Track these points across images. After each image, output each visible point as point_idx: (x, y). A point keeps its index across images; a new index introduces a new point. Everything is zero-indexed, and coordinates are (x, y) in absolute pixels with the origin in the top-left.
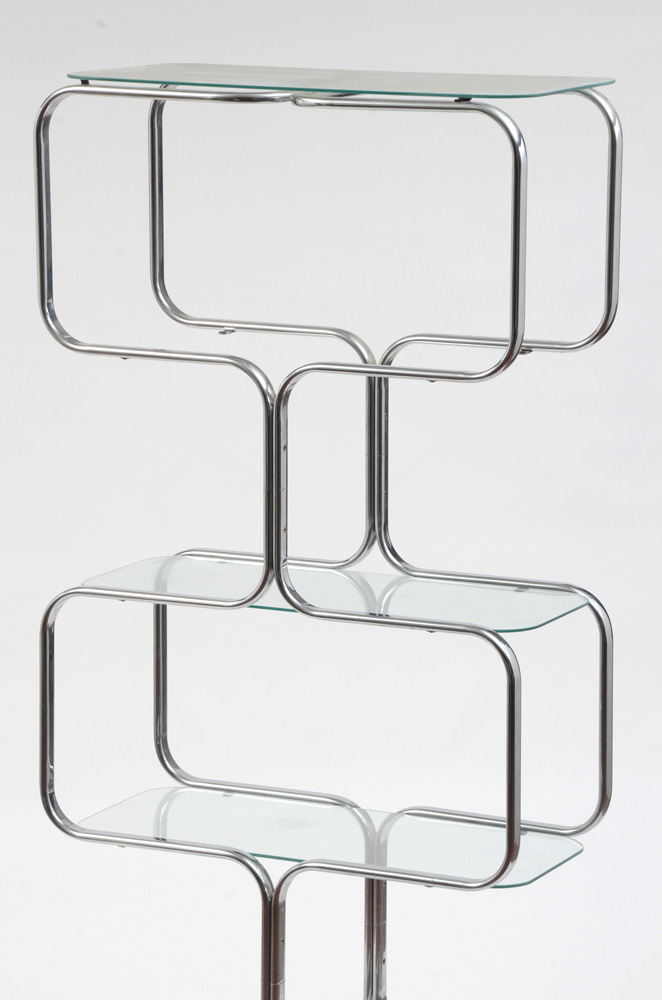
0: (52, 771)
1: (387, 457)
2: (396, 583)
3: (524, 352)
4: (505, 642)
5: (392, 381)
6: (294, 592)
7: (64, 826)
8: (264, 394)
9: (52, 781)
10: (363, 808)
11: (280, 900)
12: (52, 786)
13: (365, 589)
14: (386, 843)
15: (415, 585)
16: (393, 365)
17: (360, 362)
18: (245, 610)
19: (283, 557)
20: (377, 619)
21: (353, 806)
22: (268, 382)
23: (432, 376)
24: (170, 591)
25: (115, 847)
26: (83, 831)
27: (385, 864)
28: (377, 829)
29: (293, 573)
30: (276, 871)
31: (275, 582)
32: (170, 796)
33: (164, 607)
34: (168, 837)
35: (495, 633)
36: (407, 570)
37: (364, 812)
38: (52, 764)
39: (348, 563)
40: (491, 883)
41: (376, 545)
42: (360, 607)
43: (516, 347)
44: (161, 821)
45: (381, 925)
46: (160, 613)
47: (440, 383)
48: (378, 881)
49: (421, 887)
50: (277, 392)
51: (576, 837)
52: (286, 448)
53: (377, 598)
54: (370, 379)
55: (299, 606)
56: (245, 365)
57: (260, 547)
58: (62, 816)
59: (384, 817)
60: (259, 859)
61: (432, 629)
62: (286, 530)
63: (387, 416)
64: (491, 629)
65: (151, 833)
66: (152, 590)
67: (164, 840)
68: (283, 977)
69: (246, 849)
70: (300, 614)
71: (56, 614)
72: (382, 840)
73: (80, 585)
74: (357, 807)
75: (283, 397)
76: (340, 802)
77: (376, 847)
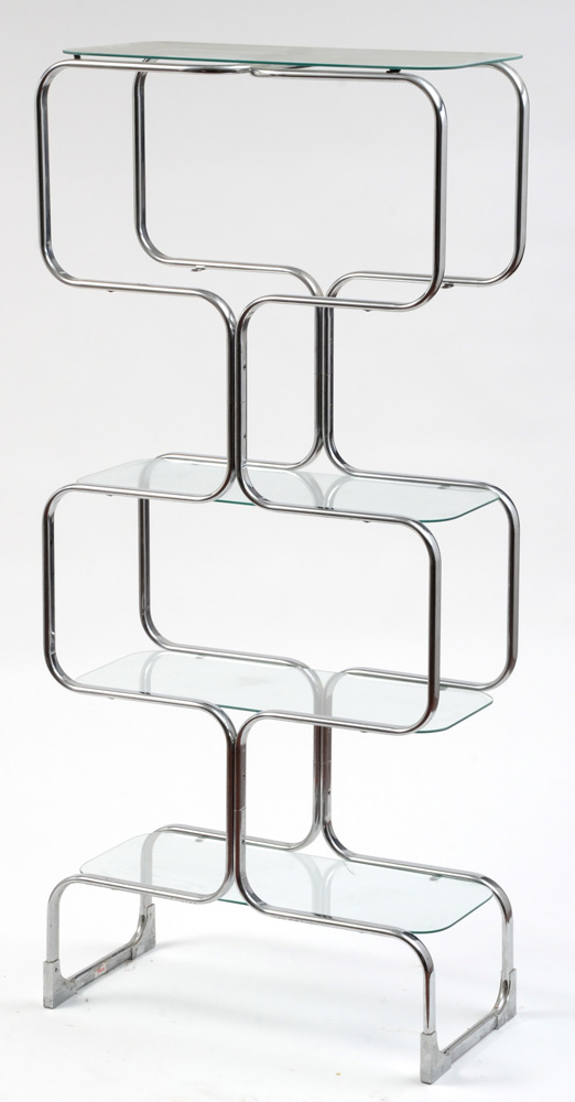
0: (53, 637)
1: (332, 375)
2: (340, 481)
3: (446, 286)
4: (428, 531)
5: (337, 311)
6: (252, 489)
7: (64, 681)
8: (227, 322)
9: (53, 644)
10: (312, 668)
11: (242, 743)
12: (53, 649)
13: (314, 486)
14: (331, 697)
15: (355, 483)
16: (338, 297)
17: (310, 294)
18: (211, 503)
19: (243, 459)
20: (324, 511)
21: (304, 667)
22: (231, 312)
23: (368, 306)
24: (151, 488)
25: (106, 699)
26: (79, 685)
27: (330, 714)
28: (324, 684)
29: (252, 473)
30: (238, 720)
31: (236, 480)
32: (153, 659)
33: (147, 501)
34: (152, 692)
35: (420, 523)
36: (349, 471)
37: (313, 672)
38: (53, 630)
39: (299, 465)
40: (414, 729)
41: (323, 450)
42: (309, 501)
43: (437, 282)
44: (146, 678)
45: (327, 763)
46: (144, 506)
47: (374, 312)
48: (325, 728)
49: (358, 732)
50: (238, 320)
51: (488, 692)
52: (245, 367)
53: (324, 492)
54: (318, 309)
55: (257, 500)
56: (211, 297)
57: (224, 451)
58: (62, 673)
59: (330, 676)
60: (224, 710)
61: (367, 519)
62: (245, 436)
63: (332, 341)
64: (417, 519)
65: (138, 689)
66: (135, 485)
67: (148, 694)
68: (244, 805)
69: (213, 701)
70: (257, 507)
71: (55, 507)
72: (328, 694)
73: (74, 482)
74: (307, 667)
75: (243, 324)
76: (293, 664)
77: (323, 700)
